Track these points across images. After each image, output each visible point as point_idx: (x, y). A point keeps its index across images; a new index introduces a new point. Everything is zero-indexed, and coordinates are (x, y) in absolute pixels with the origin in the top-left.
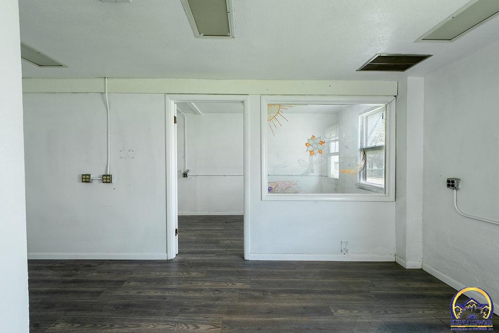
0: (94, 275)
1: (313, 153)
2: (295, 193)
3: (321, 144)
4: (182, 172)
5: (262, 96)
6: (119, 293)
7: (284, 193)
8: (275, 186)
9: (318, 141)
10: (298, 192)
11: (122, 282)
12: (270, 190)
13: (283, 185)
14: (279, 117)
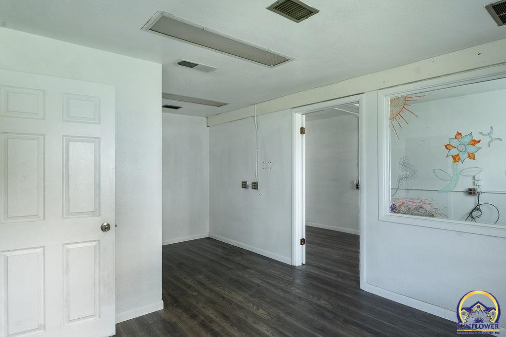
0: (238, 259)
1: (459, 159)
2: (430, 216)
3: (473, 145)
4: (355, 183)
5: (378, 91)
6: (240, 273)
7: (413, 214)
8: (400, 204)
9: (467, 140)
10: (433, 216)
11: (247, 268)
12: (393, 209)
13: (410, 203)
14: (405, 114)
